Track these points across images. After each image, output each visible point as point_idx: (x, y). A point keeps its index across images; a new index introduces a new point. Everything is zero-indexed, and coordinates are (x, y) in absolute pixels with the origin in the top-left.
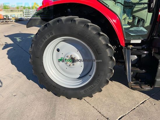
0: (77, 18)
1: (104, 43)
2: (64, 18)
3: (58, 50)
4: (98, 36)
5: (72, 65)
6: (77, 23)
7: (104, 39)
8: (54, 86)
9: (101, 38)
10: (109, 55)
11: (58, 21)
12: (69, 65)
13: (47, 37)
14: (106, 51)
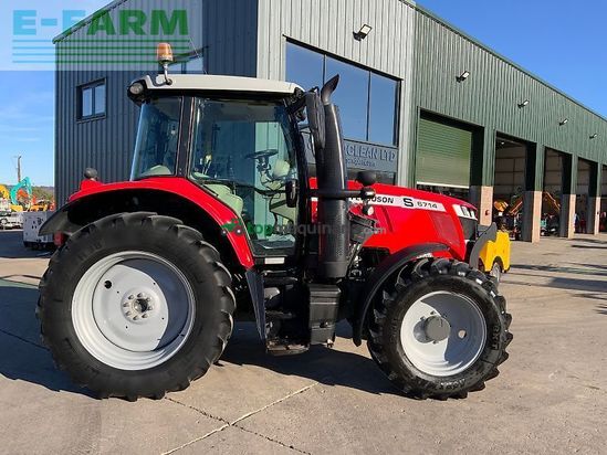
0: (154, 216)
1: (209, 260)
2: (125, 215)
3: (108, 285)
4: (196, 247)
5: (140, 316)
6: (154, 223)
7: (210, 253)
8: (94, 370)
9: (201, 252)
10: (220, 284)
11: (114, 220)
12: (134, 319)
13: (87, 252)
14: (214, 278)
